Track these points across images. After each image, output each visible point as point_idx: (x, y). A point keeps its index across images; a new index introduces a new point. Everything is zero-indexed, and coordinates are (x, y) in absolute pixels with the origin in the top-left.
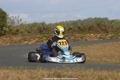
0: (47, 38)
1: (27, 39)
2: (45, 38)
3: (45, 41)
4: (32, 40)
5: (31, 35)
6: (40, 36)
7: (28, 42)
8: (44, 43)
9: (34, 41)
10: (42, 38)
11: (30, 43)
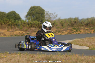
0: (76, 30)
1: (61, 31)
2: (75, 30)
3: (75, 32)
4: (65, 31)
5: (64, 28)
6: (71, 29)
7: (61, 33)
8: (74, 34)
9: (66, 33)
10: (73, 30)
11: (63, 34)
